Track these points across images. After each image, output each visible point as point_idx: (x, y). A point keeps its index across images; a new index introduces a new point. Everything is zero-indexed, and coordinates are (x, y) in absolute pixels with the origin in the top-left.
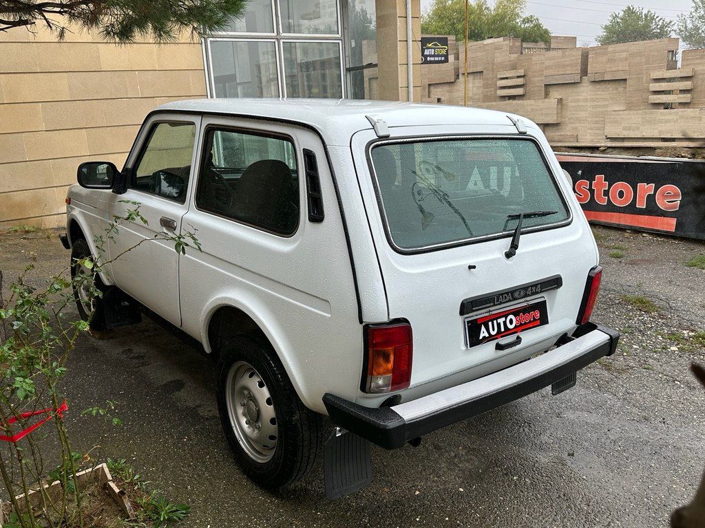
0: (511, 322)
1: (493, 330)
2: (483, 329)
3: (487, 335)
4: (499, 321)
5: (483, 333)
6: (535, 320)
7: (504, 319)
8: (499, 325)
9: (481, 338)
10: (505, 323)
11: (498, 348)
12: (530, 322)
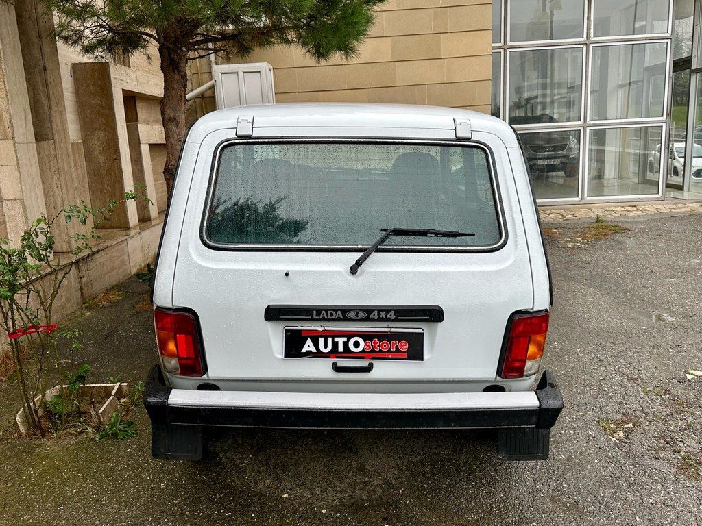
0: (357, 344)
1: (326, 346)
2: (310, 341)
3: (314, 350)
4: (337, 339)
5: (309, 346)
6: (398, 351)
7: (345, 339)
8: (335, 343)
9: (304, 350)
10: (346, 344)
11: (337, 368)
12: (389, 351)
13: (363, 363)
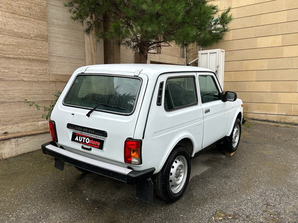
0: (88, 141)
1: (80, 140)
2: (77, 137)
3: (78, 140)
4: (83, 138)
5: (77, 139)
6: (97, 145)
7: (85, 138)
8: (83, 139)
9: (75, 140)
10: (85, 140)
11: (83, 147)
12: (95, 145)
13: (89, 147)
